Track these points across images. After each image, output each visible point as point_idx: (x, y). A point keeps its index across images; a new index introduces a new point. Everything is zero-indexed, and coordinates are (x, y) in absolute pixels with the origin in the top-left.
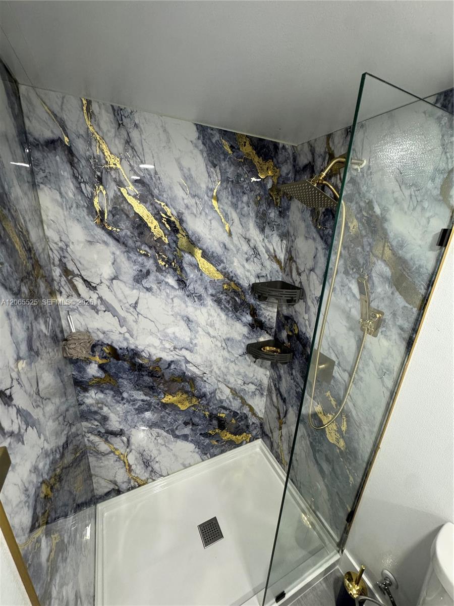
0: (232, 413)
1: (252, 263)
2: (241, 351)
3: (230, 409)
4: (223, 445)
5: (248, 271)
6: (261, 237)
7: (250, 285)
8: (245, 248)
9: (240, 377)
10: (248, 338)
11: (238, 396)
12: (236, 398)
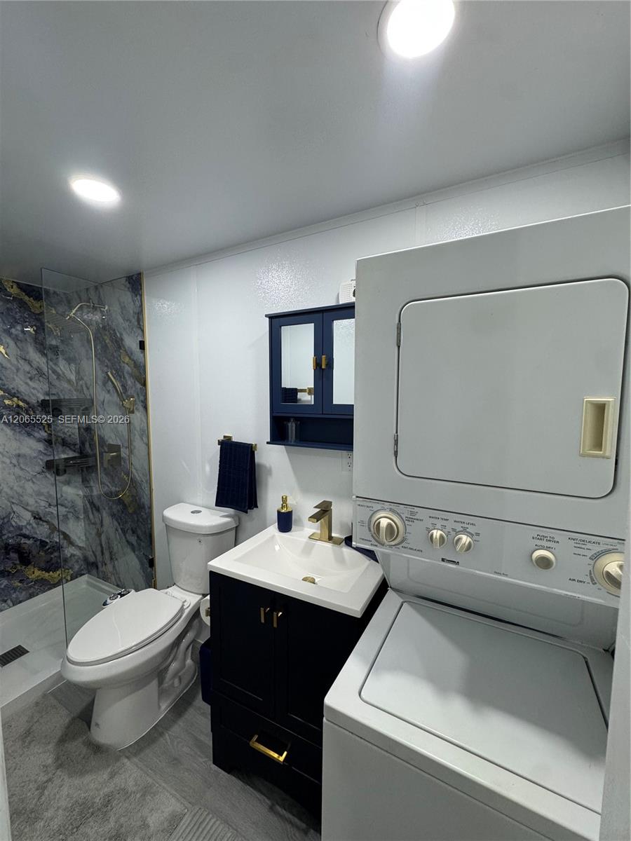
0: (39, 542)
1: (38, 382)
2: (38, 469)
3: (34, 538)
4: (31, 587)
5: (34, 388)
6: (44, 360)
7: (38, 401)
8: (27, 368)
9: (42, 498)
10: (45, 454)
11: (43, 521)
12: (41, 522)
